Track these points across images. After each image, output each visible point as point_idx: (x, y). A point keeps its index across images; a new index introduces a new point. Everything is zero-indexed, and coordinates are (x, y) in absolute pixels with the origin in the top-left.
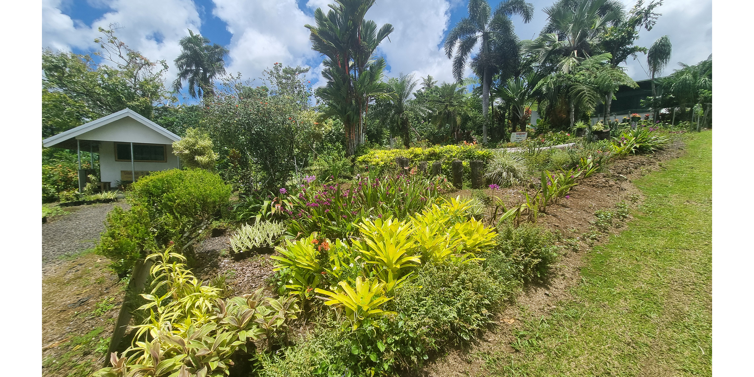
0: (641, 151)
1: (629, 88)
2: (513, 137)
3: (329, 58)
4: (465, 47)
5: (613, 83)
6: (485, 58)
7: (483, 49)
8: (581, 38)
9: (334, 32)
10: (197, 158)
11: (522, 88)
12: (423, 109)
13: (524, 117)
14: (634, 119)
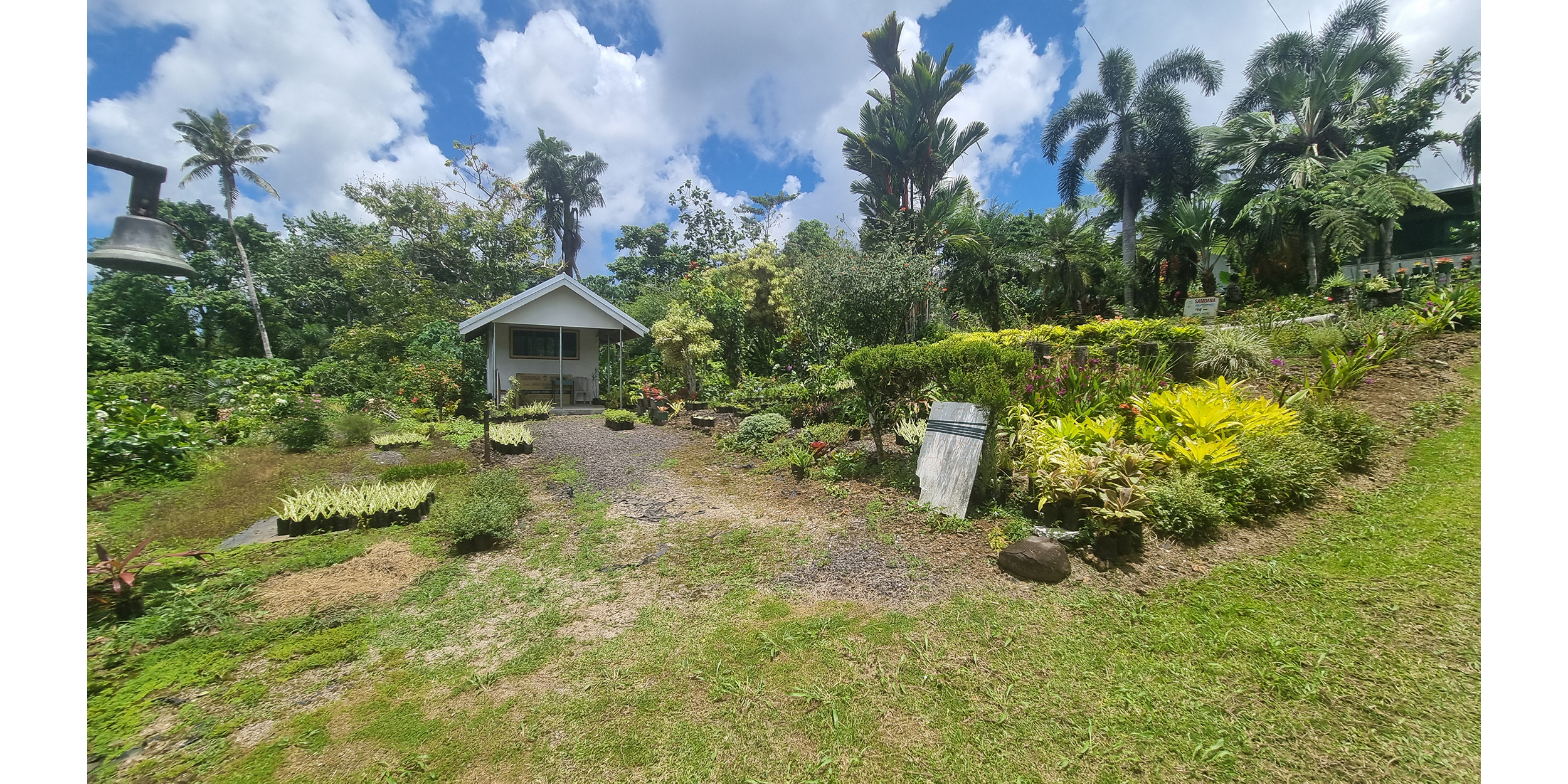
0: (1467, 325)
1: (1431, 211)
2: (1190, 307)
3: (868, 179)
4: (1088, 144)
5: (1394, 204)
6: (1128, 164)
7: (1120, 146)
8: (1327, 117)
9: (893, 141)
10: (692, 347)
11: (1204, 214)
12: (1030, 261)
13: (1211, 269)
14: (1444, 268)
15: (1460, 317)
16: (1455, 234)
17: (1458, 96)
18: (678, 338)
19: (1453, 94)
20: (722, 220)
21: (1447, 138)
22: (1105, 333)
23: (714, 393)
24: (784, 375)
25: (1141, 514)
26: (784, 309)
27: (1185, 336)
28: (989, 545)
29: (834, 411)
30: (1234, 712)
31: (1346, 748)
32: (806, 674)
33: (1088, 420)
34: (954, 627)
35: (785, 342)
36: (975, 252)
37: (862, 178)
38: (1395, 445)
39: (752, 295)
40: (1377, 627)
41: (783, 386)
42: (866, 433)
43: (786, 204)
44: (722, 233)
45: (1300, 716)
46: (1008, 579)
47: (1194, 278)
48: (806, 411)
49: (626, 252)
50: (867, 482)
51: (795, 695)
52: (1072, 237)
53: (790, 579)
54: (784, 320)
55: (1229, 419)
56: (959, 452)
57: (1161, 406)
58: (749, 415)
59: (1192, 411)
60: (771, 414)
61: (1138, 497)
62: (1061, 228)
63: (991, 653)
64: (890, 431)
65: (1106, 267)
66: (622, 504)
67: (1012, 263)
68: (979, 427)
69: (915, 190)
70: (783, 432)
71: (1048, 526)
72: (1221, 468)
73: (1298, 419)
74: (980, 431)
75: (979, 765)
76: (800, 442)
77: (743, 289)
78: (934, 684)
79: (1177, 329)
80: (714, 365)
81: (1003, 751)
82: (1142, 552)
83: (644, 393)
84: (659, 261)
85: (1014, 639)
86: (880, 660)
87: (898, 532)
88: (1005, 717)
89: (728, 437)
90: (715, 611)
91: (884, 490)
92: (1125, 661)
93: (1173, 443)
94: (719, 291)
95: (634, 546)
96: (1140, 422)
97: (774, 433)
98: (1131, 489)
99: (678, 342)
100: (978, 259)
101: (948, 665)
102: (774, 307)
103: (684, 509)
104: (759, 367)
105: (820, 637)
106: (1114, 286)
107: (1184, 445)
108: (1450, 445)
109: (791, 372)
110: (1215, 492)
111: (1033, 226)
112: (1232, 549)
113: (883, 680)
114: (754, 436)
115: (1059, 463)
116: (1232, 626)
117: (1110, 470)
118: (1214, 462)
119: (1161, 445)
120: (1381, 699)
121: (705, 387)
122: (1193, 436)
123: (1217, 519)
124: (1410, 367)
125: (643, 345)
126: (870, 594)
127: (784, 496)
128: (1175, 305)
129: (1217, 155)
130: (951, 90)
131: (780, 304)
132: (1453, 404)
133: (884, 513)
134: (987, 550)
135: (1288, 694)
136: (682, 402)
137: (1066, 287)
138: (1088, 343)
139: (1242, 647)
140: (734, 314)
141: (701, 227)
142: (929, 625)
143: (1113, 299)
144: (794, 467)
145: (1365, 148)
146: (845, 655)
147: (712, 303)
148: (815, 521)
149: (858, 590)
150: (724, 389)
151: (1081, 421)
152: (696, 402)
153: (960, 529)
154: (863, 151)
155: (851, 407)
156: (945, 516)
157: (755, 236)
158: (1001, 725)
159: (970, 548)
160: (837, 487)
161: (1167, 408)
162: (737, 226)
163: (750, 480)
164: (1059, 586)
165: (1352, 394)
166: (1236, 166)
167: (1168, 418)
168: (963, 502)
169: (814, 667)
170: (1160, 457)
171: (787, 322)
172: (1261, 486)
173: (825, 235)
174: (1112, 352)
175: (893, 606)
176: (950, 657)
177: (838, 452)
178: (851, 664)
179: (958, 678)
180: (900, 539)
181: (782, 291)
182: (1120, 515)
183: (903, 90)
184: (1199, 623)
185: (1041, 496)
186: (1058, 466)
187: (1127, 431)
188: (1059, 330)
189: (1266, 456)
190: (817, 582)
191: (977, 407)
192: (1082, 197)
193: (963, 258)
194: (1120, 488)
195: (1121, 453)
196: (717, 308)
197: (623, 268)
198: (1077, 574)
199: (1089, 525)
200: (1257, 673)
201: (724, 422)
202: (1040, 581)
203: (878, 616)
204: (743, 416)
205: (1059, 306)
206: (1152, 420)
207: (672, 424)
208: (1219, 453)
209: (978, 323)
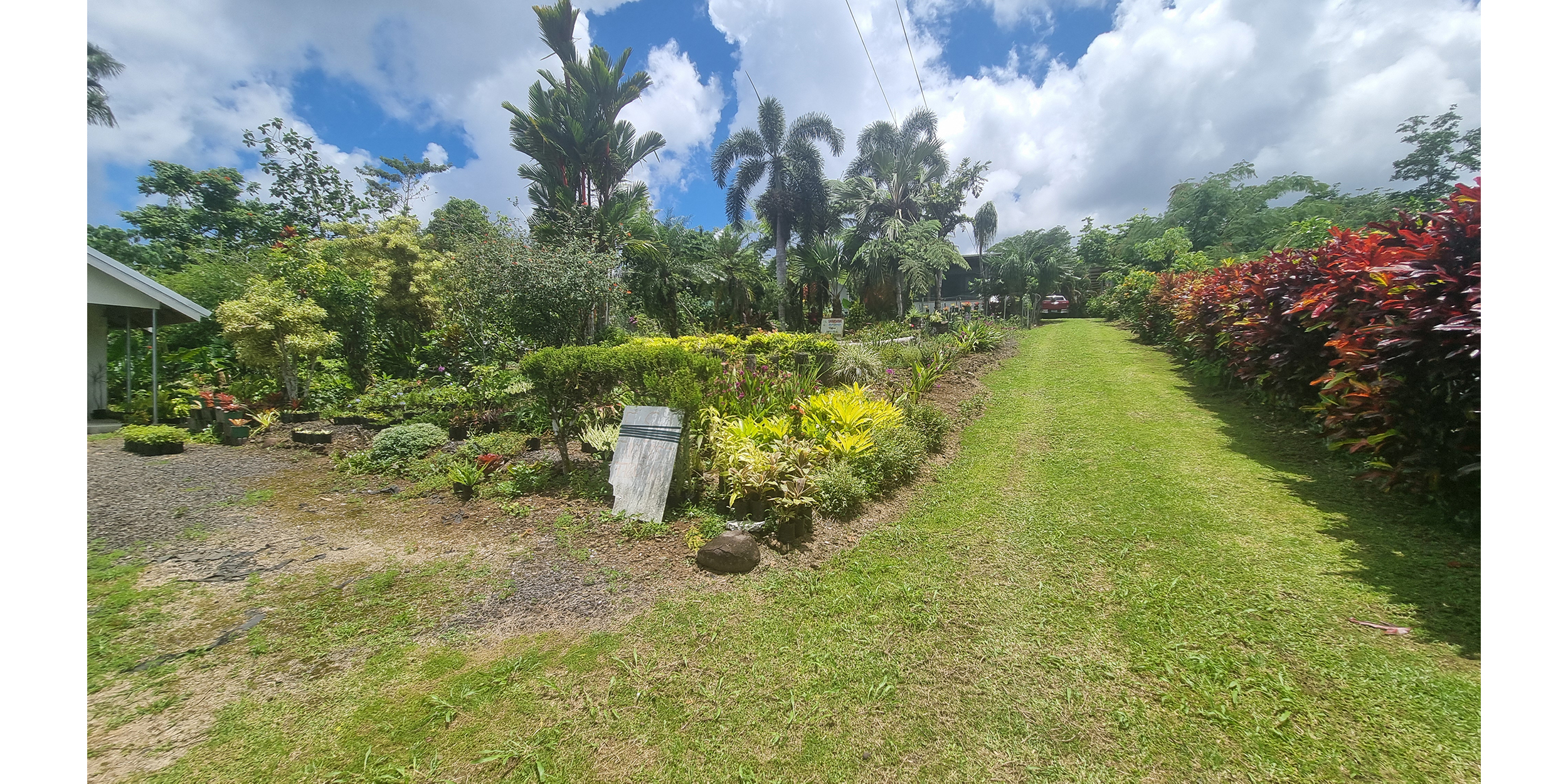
0: (981, 348)
1: (961, 268)
2: (825, 324)
3: (540, 166)
4: (750, 175)
5: (943, 260)
6: (780, 200)
7: (773, 183)
8: (905, 193)
9: (568, 130)
10: (291, 339)
11: (832, 252)
12: (704, 273)
13: (838, 296)
14: (967, 308)
15: (978, 343)
16: (971, 286)
17: (974, 193)
18: (266, 326)
19: (971, 191)
20: (335, 180)
21: (968, 220)
22: (768, 343)
23: (328, 400)
24: (434, 377)
25: (812, 499)
26: (432, 300)
27: (826, 349)
28: (687, 546)
29: (506, 418)
30: (889, 652)
31: (957, 657)
32: (496, 731)
33: (765, 420)
34: (661, 634)
35: (433, 340)
36: (654, 258)
37: (532, 163)
38: (954, 431)
39: (385, 278)
40: (960, 563)
41: (435, 391)
42: (546, 442)
43: (429, 175)
44: (333, 197)
45: (928, 642)
46: (706, 576)
47: (826, 302)
48: (470, 419)
49: (160, 199)
50: (552, 496)
51: (485, 760)
52: (738, 256)
53: (463, 621)
54: (431, 312)
55: (863, 417)
56: (654, 456)
57: (818, 406)
58: (387, 426)
59: (841, 411)
60: (420, 425)
61: (810, 485)
62: (728, 248)
63: (699, 652)
64: (573, 438)
65: (765, 286)
66: (169, 563)
67: (686, 273)
68: (674, 430)
69: (593, 187)
70: (439, 445)
71: (739, 520)
72: (862, 456)
73: (903, 414)
74: (674, 434)
75: (701, 769)
76: (464, 456)
77: (372, 270)
78: (647, 699)
79: (821, 343)
80: (326, 363)
81: (721, 746)
82: (813, 532)
83: (203, 401)
84: (225, 220)
85: (718, 632)
86: (586, 689)
87: (593, 546)
88: (720, 711)
89: (357, 456)
90: (354, 684)
91: (572, 502)
92: (810, 630)
93: (829, 437)
94: (336, 269)
95: (199, 621)
96: (805, 420)
97: (426, 447)
98: (804, 479)
99: (266, 330)
100: (657, 266)
101: (660, 675)
102: (418, 296)
103: (289, 555)
104: (397, 367)
105: (511, 682)
106: (770, 302)
107: (836, 438)
108: (980, 430)
109: (443, 373)
110: (857, 474)
111: (704, 241)
112: (871, 520)
113: (592, 711)
114: (396, 453)
115: (747, 460)
116: (879, 582)
117: (788, 464)
118: (857, 451)
119: (821, 440)
120: (969, 616)
121: (311, 391)
122: (842, 431)
123: (861, 497)
124: (956, 376)
125: (199, 333)
126: (567, 619)
127: (446, 522)
128: (813, 323)
129: (841, 205)
130: (629, 95)
131: (426, 293)
132: (979, 402)
133: (575, 527)
134: (686, 551)
135: (920, 627)
136: (274, 411)
137: (733, 301)
138: (755, 352)
139: (888, 597)
140: (360, 300)
141: (301, 185)
142: (635, 638)
143: (771, 314)
144: (457, 486)
145: (927, 218)
146: (545, 695)
147: (323, 283)
148: (491, 547)
149: (553, 616)
150: (344, 395)
151: (759, 421)
152: (301, 412)
153: (658, 534)
154: (534, 133)
155: (527, 415)
156: (641, 522)
157: (385, 207)
158: (717, 721)
159: (669, 552)
160: (516, 504)
161: (823, 409)
162: (359, 191)
163: (394, 506)
164: (752, 575)
165: (928, 395)
166: (852, 216)
167: (824, 417)
168: (660, 506)
169: (507, 719)
170: (820, 449)
171: (435, 315)
172: (887, 467)
173: (483, 219)
174: (775, 360)
175: (594, 626)
176: (660, 666)
177: (514, 464)
178: (553, 703)
179: (671, 685)
180: (596, 553)
181: (429, 277)
182: (797, 502)
183: (579, 80)
184: (858, 584)
185: (732, 493)
186: (744, 463)
187: (796, 429)
188: (732, 339)
189: (888, 444)
190: (500, 618)
191: (671, 410)
192: (745, 222)
193: (642, 262)
194: (796, 479)
195: (794, 448)
196: (333, 291)
197: (156, 222)
198: (765, 560)
199: (773, 515)
200: (900, 616)
201: (349, 436)
202: (735, 572)
203: (579, 641)
204: (379, 428)
205: (727, 317)
206: (812, 418)
207: (256, 443)
208: (860, 444)
209: (656, 328)
